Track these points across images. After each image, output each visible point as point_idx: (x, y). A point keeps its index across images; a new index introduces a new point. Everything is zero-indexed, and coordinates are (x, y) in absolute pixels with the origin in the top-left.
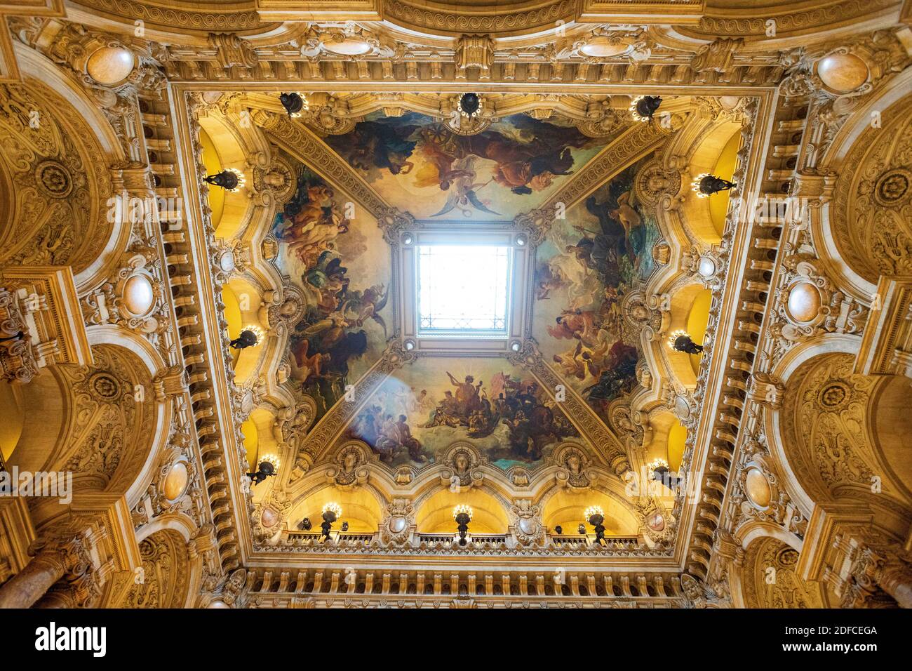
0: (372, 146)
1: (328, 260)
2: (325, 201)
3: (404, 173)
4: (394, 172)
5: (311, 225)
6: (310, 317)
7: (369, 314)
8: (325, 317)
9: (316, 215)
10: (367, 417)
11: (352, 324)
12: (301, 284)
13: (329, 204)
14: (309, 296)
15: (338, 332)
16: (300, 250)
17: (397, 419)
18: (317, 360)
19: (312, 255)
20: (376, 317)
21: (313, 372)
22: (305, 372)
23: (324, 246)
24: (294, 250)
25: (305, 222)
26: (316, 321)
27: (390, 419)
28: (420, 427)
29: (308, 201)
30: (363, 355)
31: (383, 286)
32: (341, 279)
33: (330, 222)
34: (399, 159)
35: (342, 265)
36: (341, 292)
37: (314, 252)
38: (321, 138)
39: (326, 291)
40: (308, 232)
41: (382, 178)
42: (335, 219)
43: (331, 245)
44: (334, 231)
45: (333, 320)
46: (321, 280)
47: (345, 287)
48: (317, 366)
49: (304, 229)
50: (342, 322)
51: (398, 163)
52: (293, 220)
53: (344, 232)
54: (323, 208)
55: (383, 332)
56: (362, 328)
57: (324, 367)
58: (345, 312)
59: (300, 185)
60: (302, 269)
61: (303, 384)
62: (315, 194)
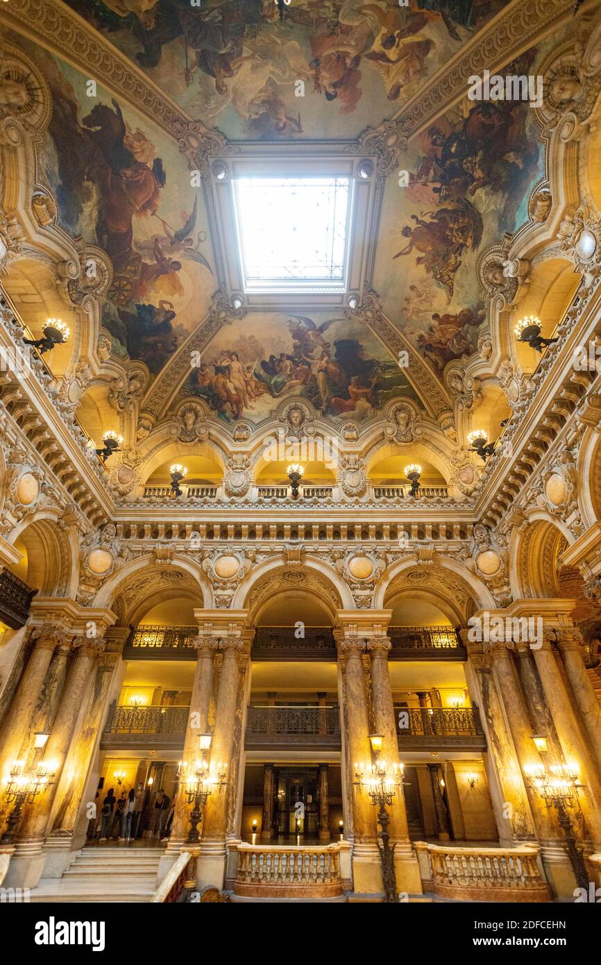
0: (151, 339)
1: (262, 372)
2: (210, 371)
3: (172, 307)
4: (173, 315)
5: (230, 386)
6: (311, 394)
8: (315, 379)
9: (222, 380)
10: (426, 349)
11: (326, 353)
12: (281, 399)
13: (213, 368)
14: (292, 393)
15: (332, 367)
16: (251, 398)
17: (435, 323)
18: (354, 390)
19: (256, 387)
20: (322, 329)
21: (365, 395)
22: (362, 403)
23: (249, 375)
24: (250, 403)
25: (228, 391)
26: (317, 387)
27: (434, 330)
28: (449, 303)
29: (210, 387)
30: (361, 343)
31: (290, 321)
32: (280, 361)
33: (228, 368)
34: (159, 314)
35: (267, 360)
36: (294, 361)
37: (253, 384)
38: (155, 378)
39: (290, 376)
40: (236, 389)
41: (181, 325)
42: (225, 364)
43: (248, 368)
44: (236, 365)
45: (319, 372)
46: (279, 380)
47: (289, 358)
48: (361, 391)
49: (234, 392)
50: (323, 362)
51: (163, 314)
52: (225, 402)
53: (237, 356)
54: (216, 374)
55: (338, 322)
56: (332, 344)
57: (363, 383)
58: (313, 359)
59: (197, 395)
60: (267, 397)
61: (373, 406)
62: (204, 380)
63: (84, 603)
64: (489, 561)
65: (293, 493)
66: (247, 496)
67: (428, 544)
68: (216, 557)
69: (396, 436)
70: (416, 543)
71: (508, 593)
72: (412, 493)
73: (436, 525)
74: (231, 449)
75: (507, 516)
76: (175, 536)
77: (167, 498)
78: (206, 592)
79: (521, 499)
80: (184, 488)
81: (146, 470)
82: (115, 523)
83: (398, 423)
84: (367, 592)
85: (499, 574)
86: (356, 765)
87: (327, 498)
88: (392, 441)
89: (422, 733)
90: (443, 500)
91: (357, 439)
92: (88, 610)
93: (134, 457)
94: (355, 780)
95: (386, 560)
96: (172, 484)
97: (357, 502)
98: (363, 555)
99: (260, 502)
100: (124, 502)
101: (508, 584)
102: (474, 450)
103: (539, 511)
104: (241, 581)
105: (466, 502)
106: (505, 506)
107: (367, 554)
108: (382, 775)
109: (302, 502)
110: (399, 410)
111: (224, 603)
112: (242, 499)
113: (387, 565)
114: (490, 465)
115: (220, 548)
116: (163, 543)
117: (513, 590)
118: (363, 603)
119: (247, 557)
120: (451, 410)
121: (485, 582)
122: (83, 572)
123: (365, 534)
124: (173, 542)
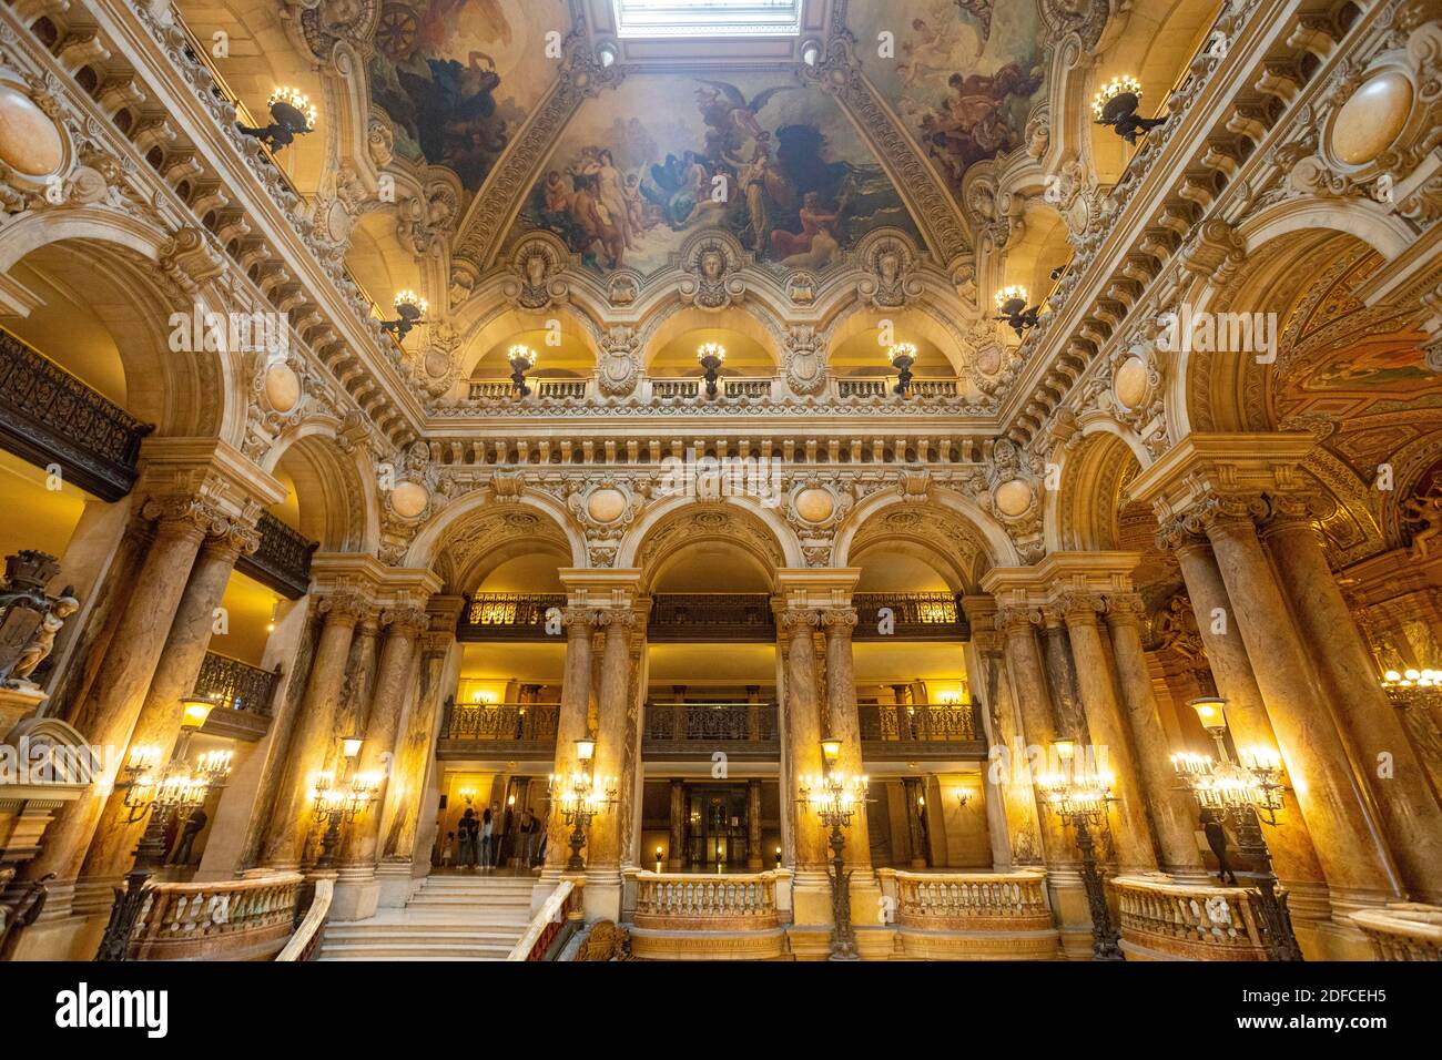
5: (601, 210)
7: (748, 119)
9: (586, 200)
11: (762, 149)
13: (569, 178)
18: (810, 216)
20: (755, 106)
22: (823, 239)
23: (632, 191)
26: (747, 212)
27: (951, 105)
29: (566, 212)
30: (823, 132)
33: (596, 178)
36: (707, 166)
37: (639, 207)
40: (610, 215)
42: (590, 171)
46: (683, 199)
48: (822, 218)
49: (607, 221)
50: (757, 167)
52: (593, 238)
54: (576, 190)
56: (773, 133)
57: (826, 204)
58: (740, 161)
59: (545, 227)
62: (555, 201)
63: (392, 562)
64: (1013, 496)
65: (708, 390)
66: (635, 395)
67: (920, 469)
68: (589, 491)
69: (876, 296)
70: (903, 467)
71: (1039, 543)
72: (899, 390)
73: (935, 441)
74: (606, 318)
75: (1049, 426)
76: (523, 459)
77: (507, 400)
78: (575, 544)
79: (1073, 399)
80: (532, 384)
81: (469, 356)
82: (428, 441)
83: (881, 274)
84: (824, 542)
85: (1029, 514)
86: (801, 778)
87: (765, 396)
88: (869, 304)
89: (897, 738)
90: (948, 400)
91: (810, 301)
92: (398, 572)
93: (449, 334)
94: (800, 796)
95: (854, 493)
96: (513, 376)
97: (810, 404)
98: (819, 486)
99: (656, 404)
100: (439, 407)
101: (1040, 530)
102: (1004, 319)
103: (1101, 417)
104: (630, 527)
105: (985, 403)
106: (1046, 409)
107: (825, 485)
108: (838, 790)
109: (722, 404)
110: (883, 251)
111: (605, 559)
112: (627, 401)
113: (856, 501)
114: (1028, 344)
115: (595, 477)
116: (505, 470)
117: (1047, 539)
118: (817, 559)
119: (636, 491)
120: (970, 251)
121: (1006, 527)
122: (384, 516)
123: (822, 454)
124: (519, 468)
